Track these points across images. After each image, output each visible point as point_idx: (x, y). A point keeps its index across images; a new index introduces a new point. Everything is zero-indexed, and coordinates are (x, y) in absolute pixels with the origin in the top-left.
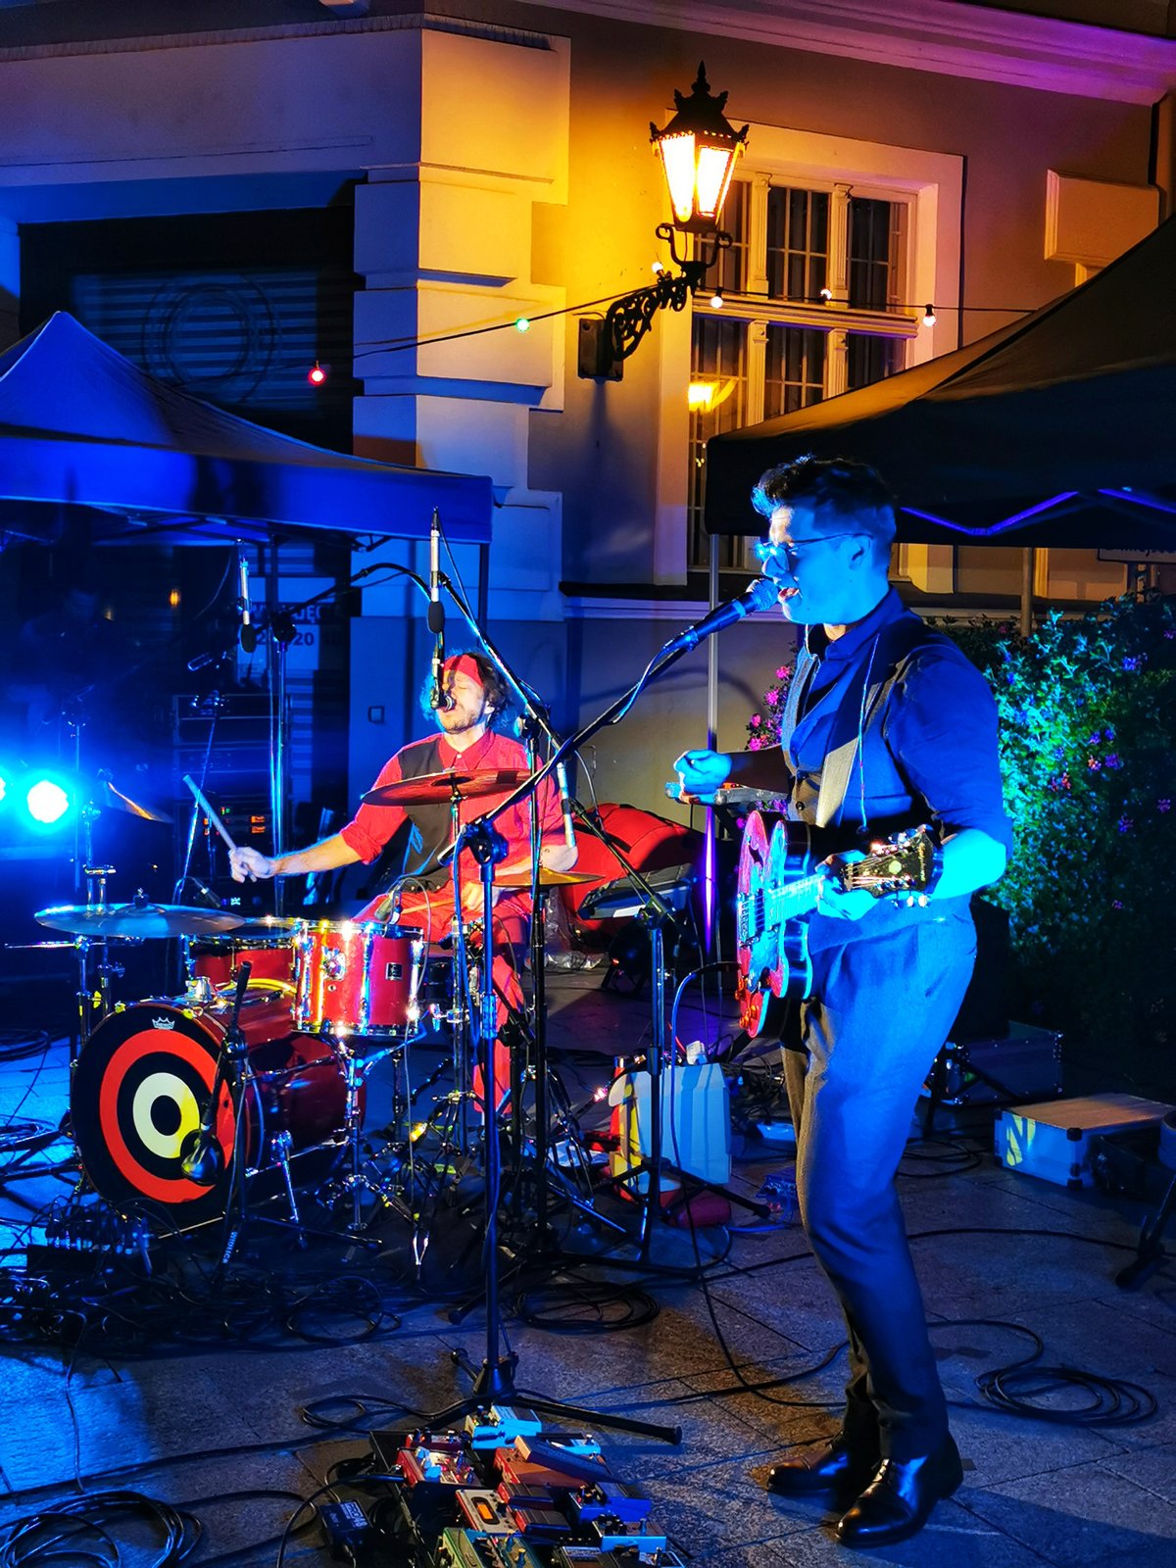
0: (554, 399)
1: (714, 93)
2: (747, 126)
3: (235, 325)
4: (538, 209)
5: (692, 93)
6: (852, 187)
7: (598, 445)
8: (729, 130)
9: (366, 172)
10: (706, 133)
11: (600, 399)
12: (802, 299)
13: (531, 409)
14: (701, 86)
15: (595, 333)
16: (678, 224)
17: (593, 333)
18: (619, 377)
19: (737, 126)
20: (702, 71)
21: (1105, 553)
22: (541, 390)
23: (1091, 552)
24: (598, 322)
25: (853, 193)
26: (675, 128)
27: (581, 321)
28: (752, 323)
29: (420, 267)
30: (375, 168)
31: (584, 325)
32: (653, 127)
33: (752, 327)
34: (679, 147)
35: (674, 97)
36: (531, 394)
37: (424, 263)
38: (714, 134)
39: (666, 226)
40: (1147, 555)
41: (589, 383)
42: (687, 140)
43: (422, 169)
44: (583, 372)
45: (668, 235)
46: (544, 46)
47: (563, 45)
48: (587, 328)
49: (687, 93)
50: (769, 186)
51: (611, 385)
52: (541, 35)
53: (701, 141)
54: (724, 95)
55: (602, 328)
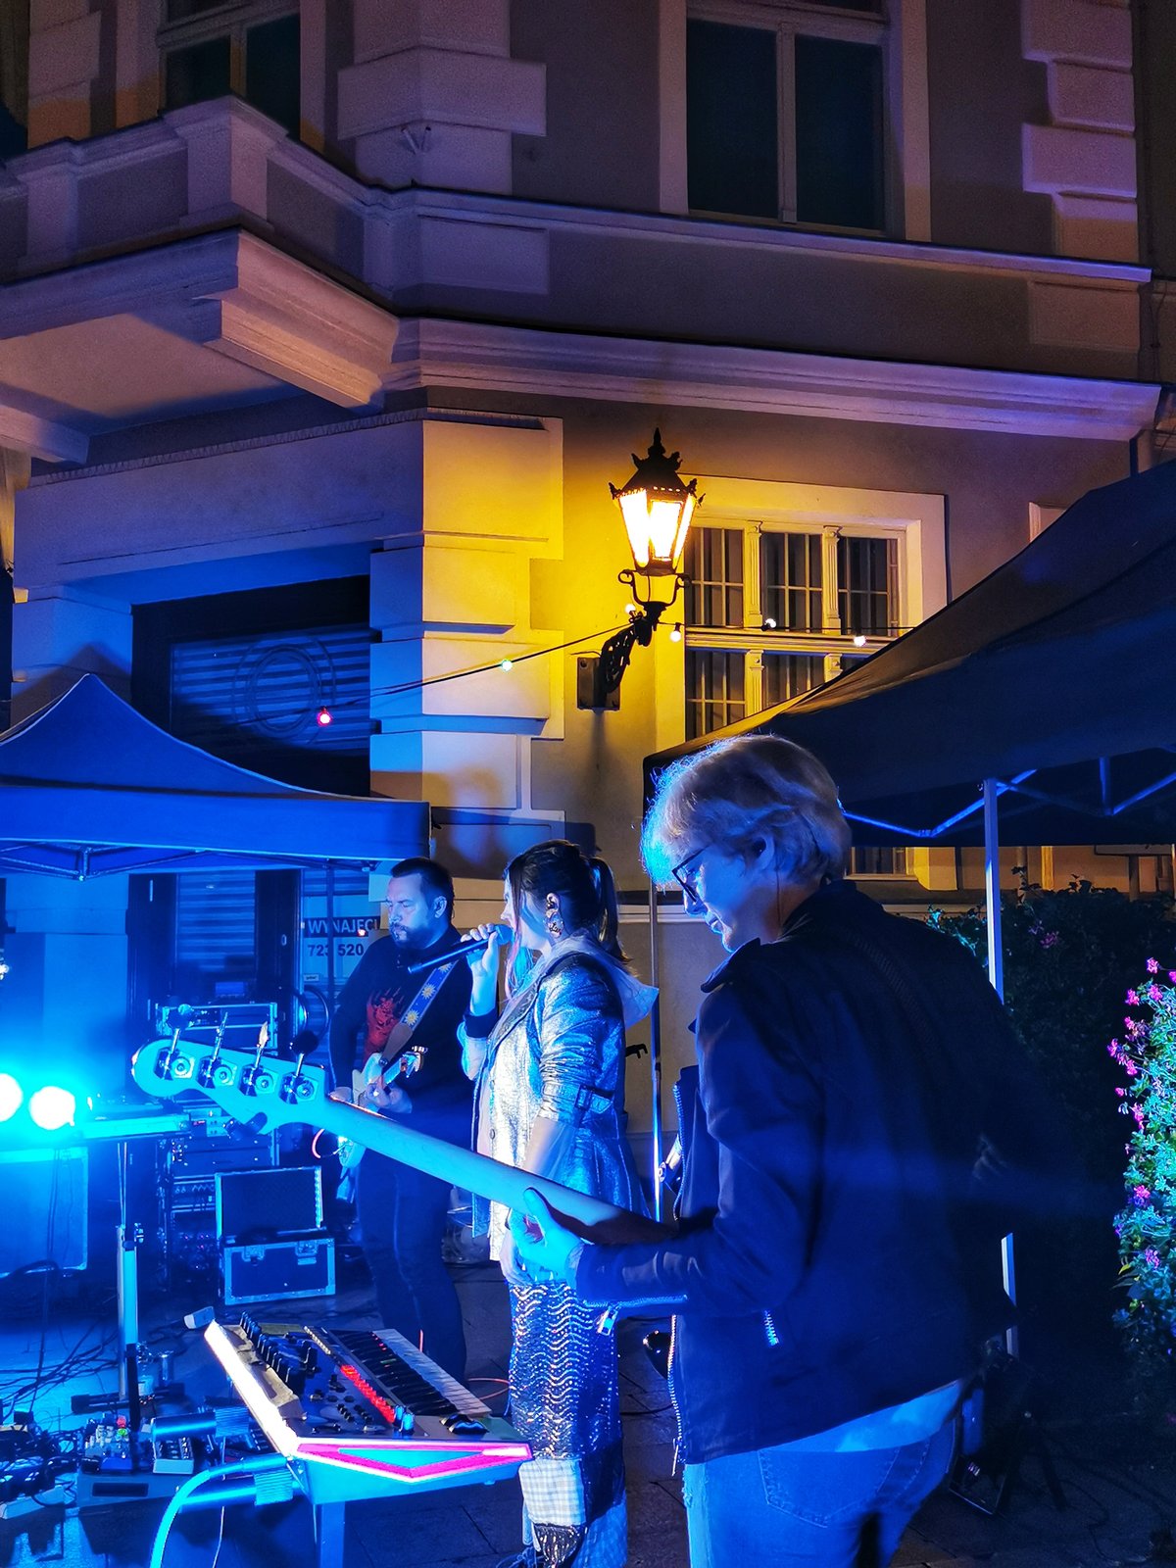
0: (555, 729)
1: (668, 455)
2: (695, 480)
3: (305, 678)
4: (534, 563)
5: (648, 456)
6: (840, 528)
7: (598, 766)
8: (680, 484)
9: (382, 542)
10: (655, 488)
11: (599, 725)
12: (804, 630)
13: (532, 739)
14: (657, 450)
15: (592, 670)
16: (639, 569)
17: (590, 670)
18: (616, 706)
19: (686, 480)
20: (657, 437)
21: (1100, 848)
22: (542, 721)
23: (1089, 849)
24: (594, 659)
25: (842, 533)
26: (631, 486)
27: (579, 659)
28: (748, 653)
29: (424, 620)
30: (390, 538)
31: (582, 663)
32: (612, 487)
33: (748, 656)
34: (635, 502)
35: (633, 461)
36: (534, 725)
37: (428, 615)
38: (663, 489)
39: (628, 572)
40: (1147, 848)
41: (588, 713)
42: (641, 495)
43: (427, 537)
44: (582, 705)
45: (630, 579)
46: (538, 426)
47: (555, 426)
48: (584, 665)
49: (643, 456)
50: (760, 531)
51: (609, 714)
52: (535, 418)
53: (651, 495)
54: (676, 455)
55: (598, 664)
